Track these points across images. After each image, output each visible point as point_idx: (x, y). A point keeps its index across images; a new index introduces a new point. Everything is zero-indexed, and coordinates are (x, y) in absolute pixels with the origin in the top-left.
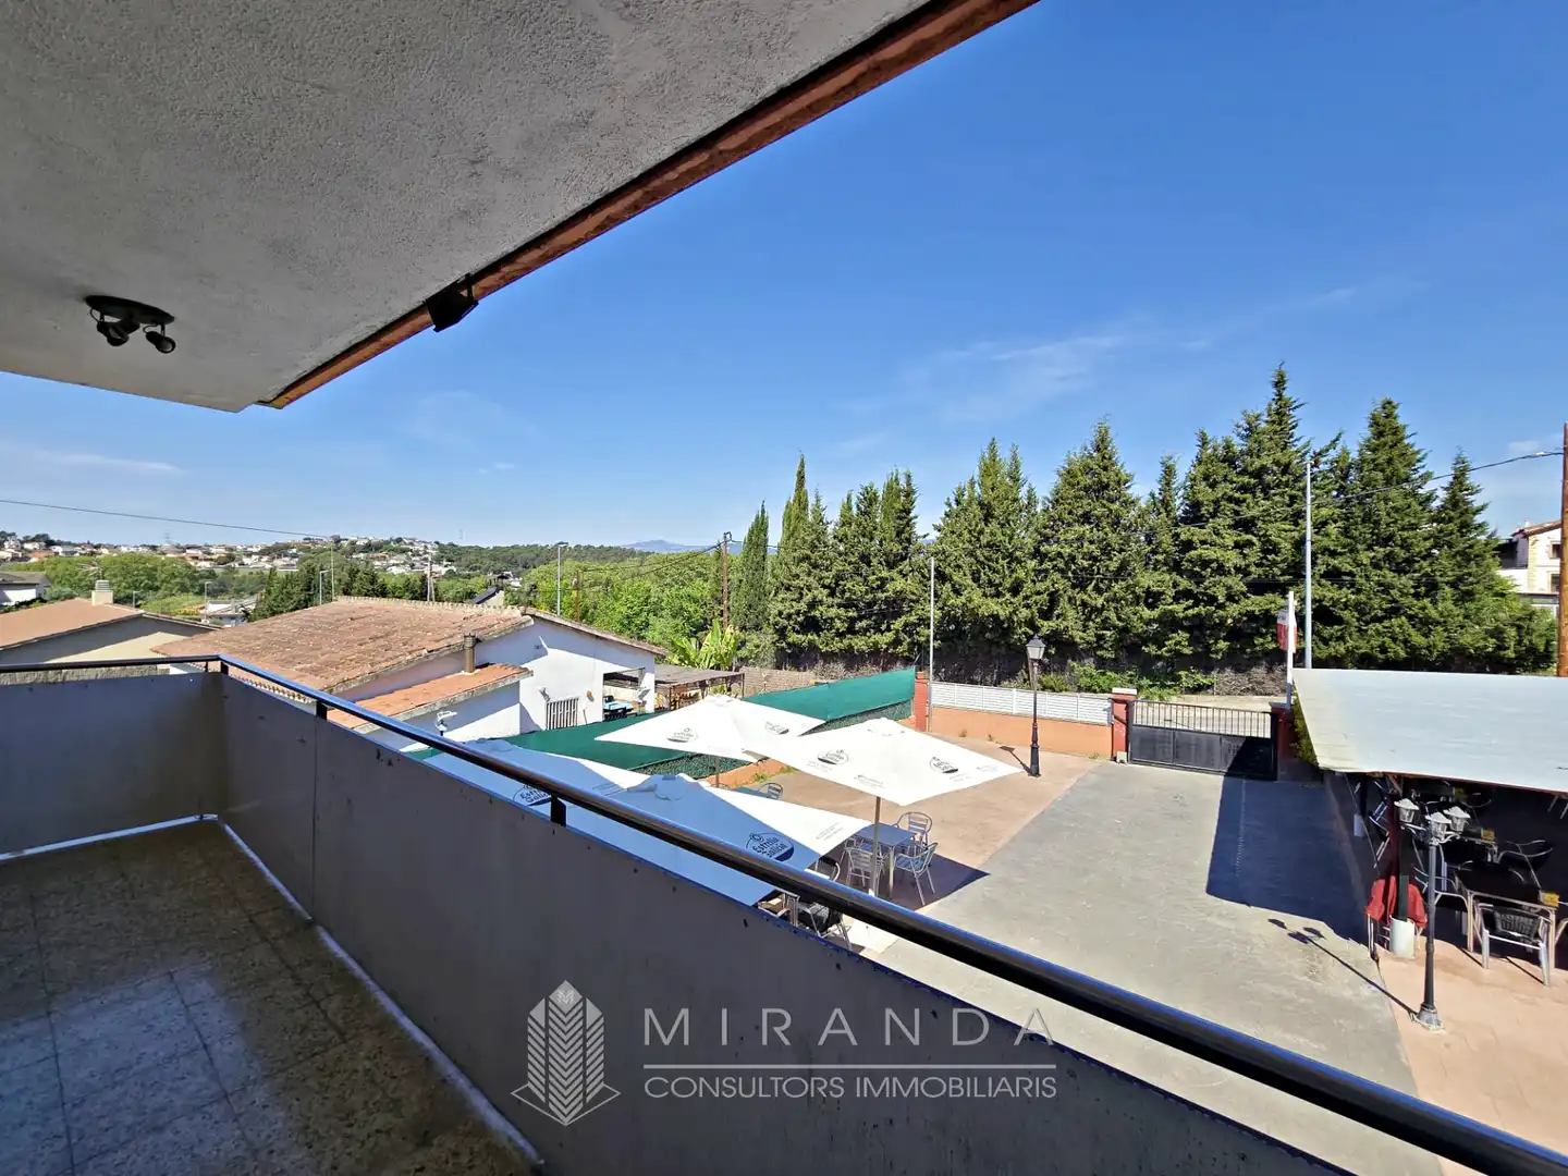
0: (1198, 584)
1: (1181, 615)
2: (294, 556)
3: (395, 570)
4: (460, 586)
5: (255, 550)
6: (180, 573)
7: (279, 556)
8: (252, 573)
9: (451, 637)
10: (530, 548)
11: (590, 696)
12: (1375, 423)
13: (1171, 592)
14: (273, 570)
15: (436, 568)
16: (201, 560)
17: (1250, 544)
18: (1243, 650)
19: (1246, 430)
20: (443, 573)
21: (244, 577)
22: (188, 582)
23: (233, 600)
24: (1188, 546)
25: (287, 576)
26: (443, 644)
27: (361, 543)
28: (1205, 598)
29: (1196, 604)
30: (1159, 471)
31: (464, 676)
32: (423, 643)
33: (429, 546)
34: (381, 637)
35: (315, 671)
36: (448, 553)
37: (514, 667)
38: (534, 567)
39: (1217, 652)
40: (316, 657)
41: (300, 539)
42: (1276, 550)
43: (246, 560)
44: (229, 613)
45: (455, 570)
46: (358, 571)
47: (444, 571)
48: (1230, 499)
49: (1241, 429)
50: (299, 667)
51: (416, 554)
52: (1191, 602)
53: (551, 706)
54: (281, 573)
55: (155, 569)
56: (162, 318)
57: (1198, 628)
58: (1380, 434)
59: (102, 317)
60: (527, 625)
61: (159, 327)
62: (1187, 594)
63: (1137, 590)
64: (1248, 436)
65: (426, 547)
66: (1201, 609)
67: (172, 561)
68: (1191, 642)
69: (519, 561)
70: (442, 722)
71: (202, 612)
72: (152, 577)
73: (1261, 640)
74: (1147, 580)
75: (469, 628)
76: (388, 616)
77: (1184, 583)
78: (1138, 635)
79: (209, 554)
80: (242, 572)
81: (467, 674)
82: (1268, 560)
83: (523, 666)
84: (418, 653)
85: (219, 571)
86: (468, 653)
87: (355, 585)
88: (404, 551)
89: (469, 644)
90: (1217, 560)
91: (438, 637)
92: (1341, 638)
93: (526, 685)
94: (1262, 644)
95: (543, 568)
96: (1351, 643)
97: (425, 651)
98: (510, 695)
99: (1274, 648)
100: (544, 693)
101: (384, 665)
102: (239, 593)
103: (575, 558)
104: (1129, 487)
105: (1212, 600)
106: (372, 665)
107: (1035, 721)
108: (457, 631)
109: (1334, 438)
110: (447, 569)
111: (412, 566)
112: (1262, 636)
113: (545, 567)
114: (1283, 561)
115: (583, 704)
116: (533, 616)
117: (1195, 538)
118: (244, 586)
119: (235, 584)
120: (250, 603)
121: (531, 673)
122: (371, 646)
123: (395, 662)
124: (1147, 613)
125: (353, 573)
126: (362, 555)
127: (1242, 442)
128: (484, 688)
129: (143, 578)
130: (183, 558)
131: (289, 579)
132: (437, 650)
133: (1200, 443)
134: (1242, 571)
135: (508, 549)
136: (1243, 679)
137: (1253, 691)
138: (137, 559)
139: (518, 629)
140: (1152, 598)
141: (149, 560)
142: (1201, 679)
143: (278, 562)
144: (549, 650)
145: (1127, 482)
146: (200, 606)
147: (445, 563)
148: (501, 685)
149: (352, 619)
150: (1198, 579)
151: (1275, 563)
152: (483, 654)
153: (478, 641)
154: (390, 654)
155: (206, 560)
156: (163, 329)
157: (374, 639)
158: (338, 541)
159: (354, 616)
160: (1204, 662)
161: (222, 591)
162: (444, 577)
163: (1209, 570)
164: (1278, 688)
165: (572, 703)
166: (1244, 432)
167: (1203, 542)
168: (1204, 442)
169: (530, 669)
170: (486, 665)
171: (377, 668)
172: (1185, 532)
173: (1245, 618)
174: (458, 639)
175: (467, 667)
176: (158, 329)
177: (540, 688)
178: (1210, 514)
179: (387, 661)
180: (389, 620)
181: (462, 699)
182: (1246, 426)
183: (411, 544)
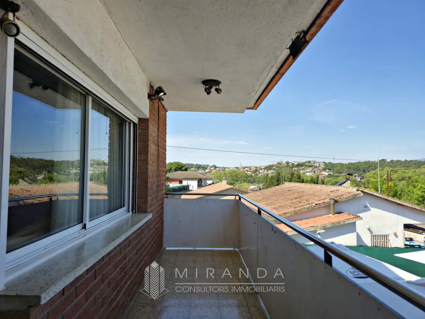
2: (274, 169)
3: (308, 174)
4: (333, 180)
5: (263, 168)
6: (244, 176)
7: (270, 170)
8: (262, 176)
9: (325, 199)
10: (366, 163)
11: (396, 235)
14: (267, 175)
15: (323, 173)
16: (249, 171)
20: (327, 175)
21: (260, 177)
22: (245, 179)
23: (257, 184)
25: (271, 176)
26: (321, 202)
27: (296, 164)
31: (330, 216)
32: (314, 201)
33: (321, 164)
34: (298, 198)
35: (276, 209)
36: (329, 166)
37: (353, 215)
38: (369, 172)
40: (276, 204)
41: (276, 163)
43: (261, 171)
44: (256, 189)
45: (331, 173)
46: (294, 174)
47: (327, 174)
50: (271, 207)
51: (316, 167)
53: (374, 237)
54: (270, 175)
55: (237, 175)
56: (217, 83)
59: (206, 87)
60: (359, 196)
61: (218, 86)
65: (319, 164)
67: (242, 172)
69: (361, 169)
70: (319, 234)
71: (249, 188)
72: (237, 177)
75: (332, 195)
76: (302, 190)
79: (251, 169)
80: (260, 175)
81: (332, 216)
83: (358, 215)
84: (311, 205)
85: (253, 175)
86: (332, 206)
87: (293, 179)
88: (311, 166)
89: (332, 202)
91: (320, 199)
93: (359, 224)
95: (373, 172)
97: (314, 204)
98: (351, 227)
100: (369, 230)
101: (299, 208)
102: (259, 182)
103: (391, 166)
106: (294, 208)
108: (327, 197)
110: (328, 173)
111: (314, 172)
113: (374, 172)
115: (392, 238)
116: (362, 191)
118: (260, 180)
119: (257, 179)
120: (261, 185)
121: (361, 218)
122: (294, 201)
123: (302, 207)
125: (292, 175)
126: (296, 169)
128: (339, 222)
129: (235, 177)
130: (244, 171)
131: (272, 177)
132: (319, 204)
135: (356, 163)
138: (234, 172)
139: (354, 198)
141: (236, 171)
143: (270, 172)
144: (371, 208)
146: (248, 186)
147: (327, 171)
148: (347, 222)
149: (289, 191)
152: (339, 207)
153: (336, 201)
154: (301, 204)
155: (250, 171)
156: (219, 86)
157: (296, 198)
158: (288, 163)
159: (290, 189)
161: (254, 182)
162: (327, 176)
165: (386, 236)
169: (361, 216)
170: (340, 213)
171: (296, 209)
174: (328, 200)
175: (332, 212)
176: (217, 87)
177: (367, 227)
179: (299, 207)
180: (301, 191)
181: (329, 226)
183: (314, 163)
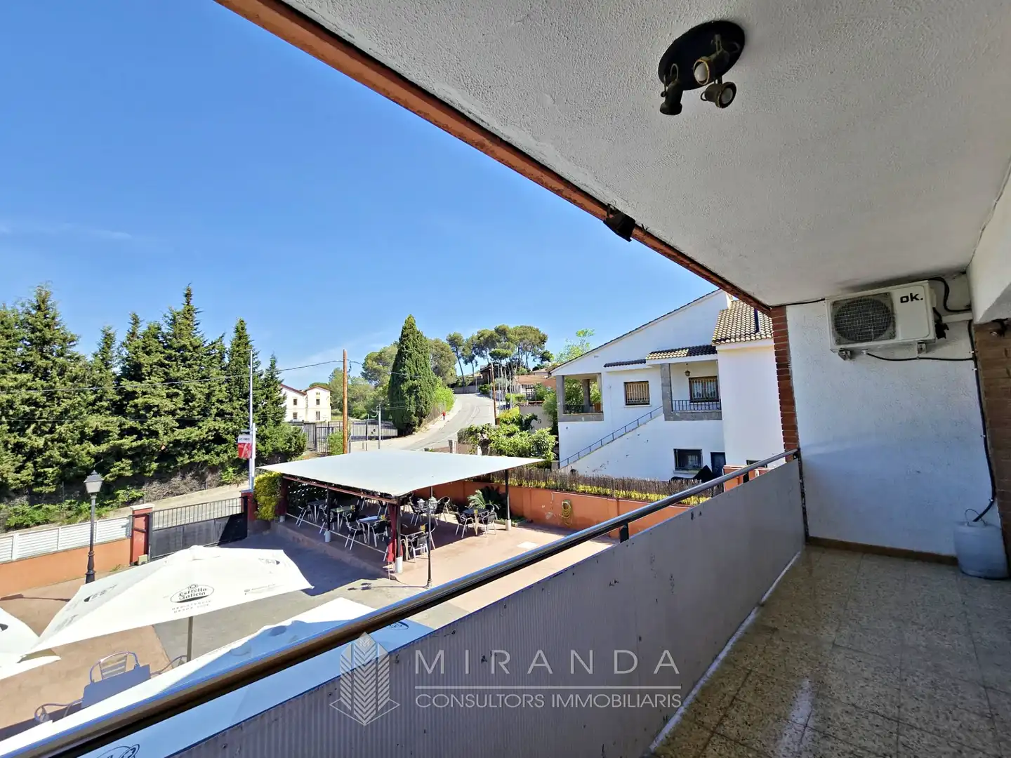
0: (142, 423)
1: (126, 447)
12: (237, 331)
13: (117, 431)
17: (177, 395)
18: (168, 467)
19: (171, 320)
24: (132, 395)
28: (147, 433)
29: (140, 438)
30: (100, 337)
39: (149, 471)
42: (193, 398)
48: (162, 365)
49: (167, 319)
52: (135, 437)
57: (138, 455)
58: (240, 338)
62: (132, 431)
63: (87, 430)
64: (171, 324)
66: (145, 441)
68: (133, 466)
73: (182, 459)
74: (95, 422)
77: (130, 423)
78: (83, 468)
82: (189, 405)
90: (158, 406)
92: (226, 451)
94: (182, 461)
96: (230, 454)
99: (188, 463)
104: (74, 345)
105: (154, 434)
107: (91, 549)
109: (221, 335)
112: (182, 455)
114: (199, 406)
117: (138, 390)
124: (93, 448)
127: (168, 327)
133: (132, 322)
134: (173, 413)
136: (166, 488)
137: (171, 494)
140: (99, 437)
142: (135, 493)
145: (73, 341)
150: (142, 419)
151: (193, 408)
160: (138, 481)
163: (152, 413)
164: (188, 489)
166: (169, 321)
167: (144, 393)
168: (136, 321)
172: (128, 385)
173: (171, 445)
178: (148, 373)
182: (171, 317)
